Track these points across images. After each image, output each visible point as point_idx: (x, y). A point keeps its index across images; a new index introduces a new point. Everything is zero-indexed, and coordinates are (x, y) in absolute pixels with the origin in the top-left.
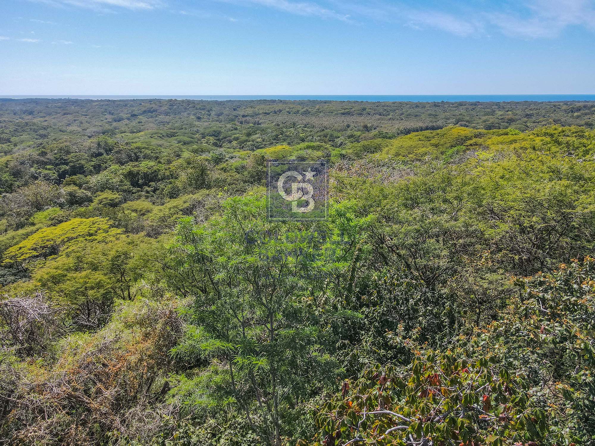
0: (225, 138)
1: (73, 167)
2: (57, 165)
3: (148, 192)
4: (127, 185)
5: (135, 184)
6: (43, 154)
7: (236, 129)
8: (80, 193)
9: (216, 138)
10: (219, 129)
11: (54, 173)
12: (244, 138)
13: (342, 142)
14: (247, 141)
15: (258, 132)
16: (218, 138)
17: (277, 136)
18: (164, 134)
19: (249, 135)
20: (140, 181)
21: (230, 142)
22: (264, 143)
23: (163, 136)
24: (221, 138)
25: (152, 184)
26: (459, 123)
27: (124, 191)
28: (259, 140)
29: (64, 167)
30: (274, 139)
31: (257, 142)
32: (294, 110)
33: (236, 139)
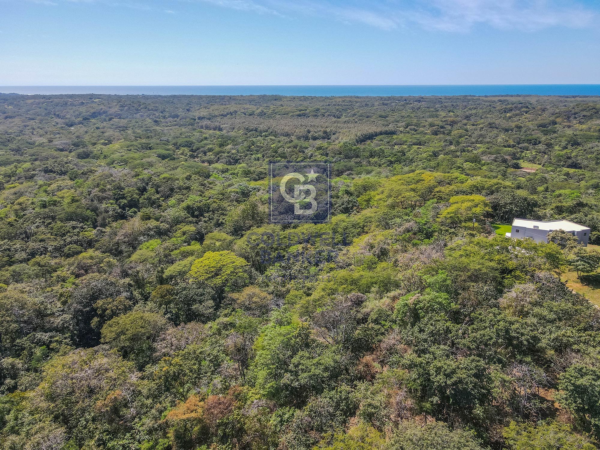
0: (199, 149)
2: (117, 199)
8: (164, 226)
9: (189, 149)
10: (189, 139)
12: (217, 149)
13: (312, 154)
14: (221, 152)
15: (229, 142)
16: (191, 148)
17: (249, 147)
19: (221, 145)
20: (196, 213)
21: (205, 153)
22: (240, 154)
23: (139, 148)
24: (194, 148)
26: (409, 127)
28: (234, 151)
30: (248, 151)
31: (233, 154)
32: (250, 111)
33: (210, 150)
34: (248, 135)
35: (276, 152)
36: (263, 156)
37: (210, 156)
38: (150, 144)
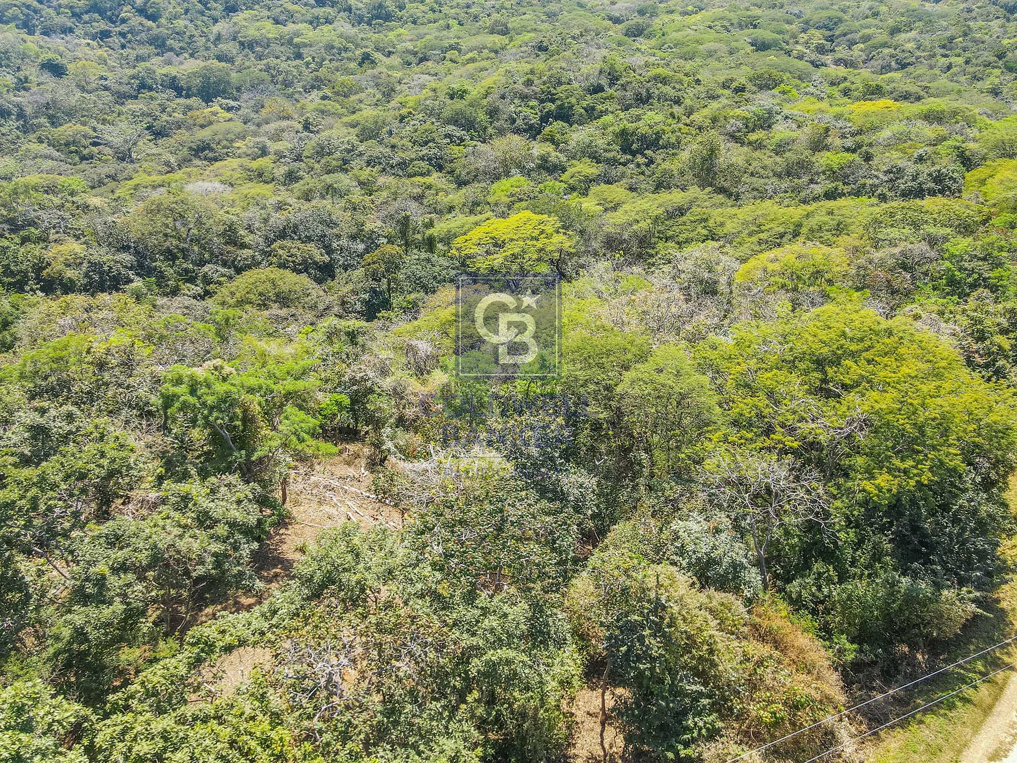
0: (845, 35)
1: (561, 107)
2: (542, 101)
3: (638, 165)
4: (615, 152)
5: (626, 149)
6: (529, 83)
7: (876, 14)
8: (555, 156)
9: (828, 33)
10: (841, 14)
11: (536, 114)
12: (882, 37)
14: (885, 45)
15: (917, 24)
16: (830, 33)
17: (951, 39)
18: (735, 21)
19: (895, 31)
20: (634, 146)
21: (852, 43)
22: (918, 53)
23: (732, 24)
24: (837, 33)
25: (649, 152)
27: (608, 161)
28: (910, 46)
29: (551, 106)
30: (944, 47)
31: (903, 51)
33: (866, 39)
34: (974, 14)
35: (1000, 56)
36: (967, 62)
37: (857, 52)
38: (759, 17)
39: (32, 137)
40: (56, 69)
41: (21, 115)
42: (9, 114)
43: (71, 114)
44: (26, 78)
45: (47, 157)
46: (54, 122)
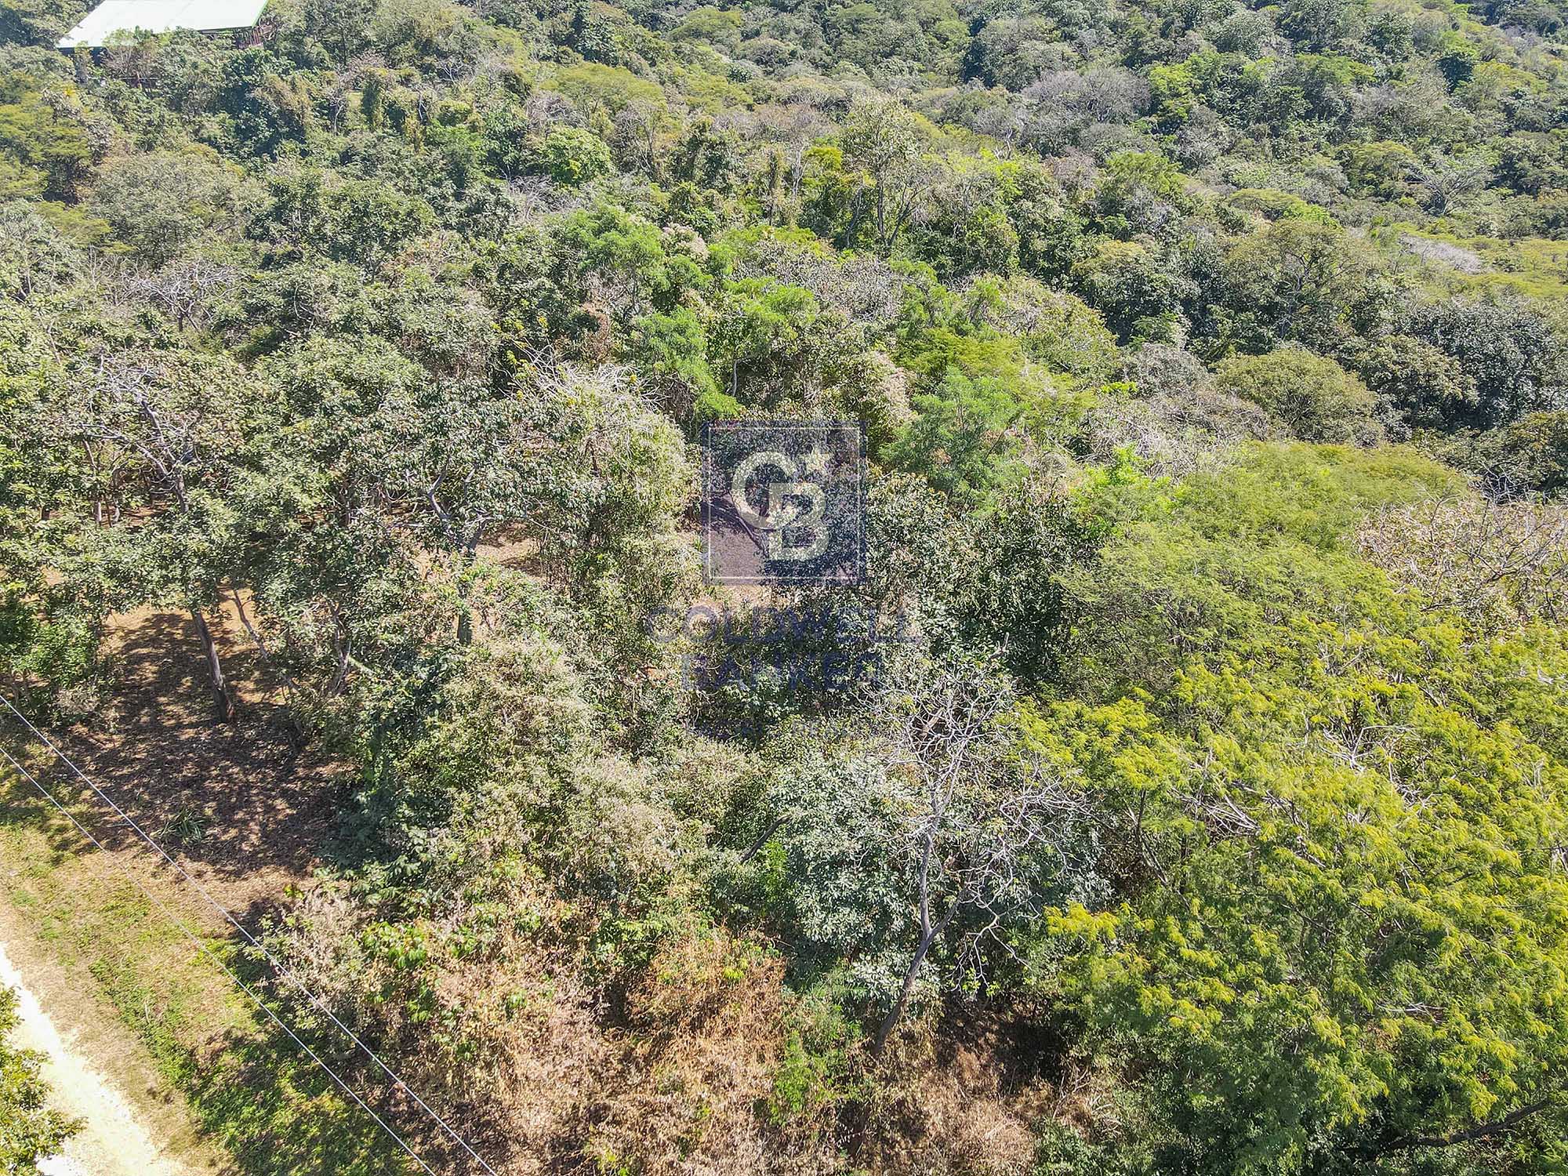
39: (1332, 150)
40: (1455, 70)
41: (1345, 120)
42: (1332, 113)
43: (1414, 130)
44: (1400, 72)
45: (1323, 177)
46: (1381, 135)
